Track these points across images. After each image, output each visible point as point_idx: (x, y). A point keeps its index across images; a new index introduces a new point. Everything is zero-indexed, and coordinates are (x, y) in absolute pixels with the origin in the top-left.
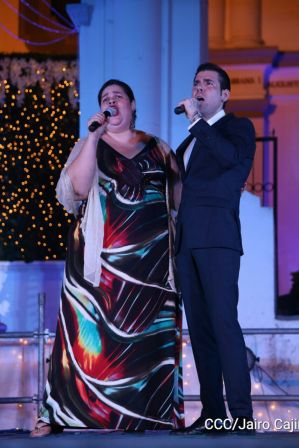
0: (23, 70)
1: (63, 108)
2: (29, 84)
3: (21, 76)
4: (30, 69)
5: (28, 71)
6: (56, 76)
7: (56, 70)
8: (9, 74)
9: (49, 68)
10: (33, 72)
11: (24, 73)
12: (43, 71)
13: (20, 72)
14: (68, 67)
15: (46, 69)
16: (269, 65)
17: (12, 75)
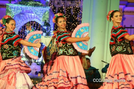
0: (58, 2)
1: (69, 14)
2: (59, 7)
3: (57, 4)
4: (60, 2)
5: (59, 3)
6: (67, 5)
7: (68, 3)
8: (54, 3)
9: (66, 2)
10: (61, 3)
11: (58, 3)
12: (64, 3)
13: (57, 3)
14: (71, 3)
15: (65, 3)
16: (125, 6)
17: (55, 4)
